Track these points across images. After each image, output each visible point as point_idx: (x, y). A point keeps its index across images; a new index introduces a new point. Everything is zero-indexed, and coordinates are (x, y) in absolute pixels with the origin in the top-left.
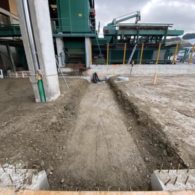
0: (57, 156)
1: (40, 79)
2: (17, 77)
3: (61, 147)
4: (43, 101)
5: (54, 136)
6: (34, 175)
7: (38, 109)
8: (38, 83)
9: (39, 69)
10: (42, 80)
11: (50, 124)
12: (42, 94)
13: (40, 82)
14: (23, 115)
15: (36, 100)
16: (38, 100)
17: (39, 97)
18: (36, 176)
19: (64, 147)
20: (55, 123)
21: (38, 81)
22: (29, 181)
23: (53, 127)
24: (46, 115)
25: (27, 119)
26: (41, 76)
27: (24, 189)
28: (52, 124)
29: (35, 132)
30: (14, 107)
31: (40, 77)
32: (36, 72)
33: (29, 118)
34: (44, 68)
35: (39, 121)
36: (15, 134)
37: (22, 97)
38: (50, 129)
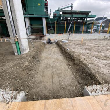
0: (30, 84)
1: (17, 41)
2: (1, 41)
3: (32, 79)
4: (19, 54)
5: (28, 73)
6: (17, 94)
7: (16, 59)
8: (16, 43)
9: (16, 35)
10: (18, 41)
11: (25, 66)
12: (19, 50)
14: (8, 62)
15: (15, 53)
16: (16, 54)
17: (17, 51)
18: (19, 95)
19: (34, 79)
20: (28, 66)
21: (16, 42)
22: (15, 97)
23: (27, 68)
24: (22, 62)
25: (10, 64)
26: (18, 39)
27: (12, 102)
28: (26, 66)
29: (16, 71)
30: (1, 58)
31: (16, 39)
32: (14, 36)
33: (11, 64)
34: (19, 34)
35: (17, 65)
36: (3, 72)
37: (6, 53)
38: (25, 69)
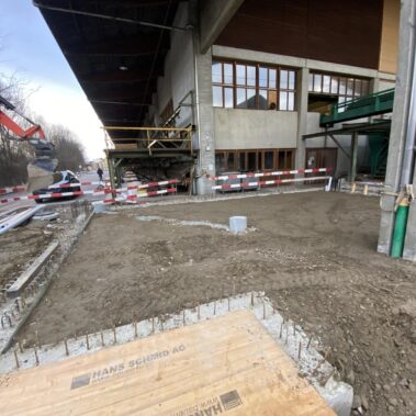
0: (387, 391)
1: (403, 204)
2: (353, 191)
3: (404, 382)
5: (397, 346)
6: (331, 378)
8: (396, 214)
9: (411, 182)
10: (408, 208)
12: (399, 237)
13: (403, 212)
15: (379, 247)
16: (382, 248)
17: (388, 242)
18: (335, 384)
20: (409, 317)
26: (410, 198)
31: (405, 199)
38: (392, 323)
